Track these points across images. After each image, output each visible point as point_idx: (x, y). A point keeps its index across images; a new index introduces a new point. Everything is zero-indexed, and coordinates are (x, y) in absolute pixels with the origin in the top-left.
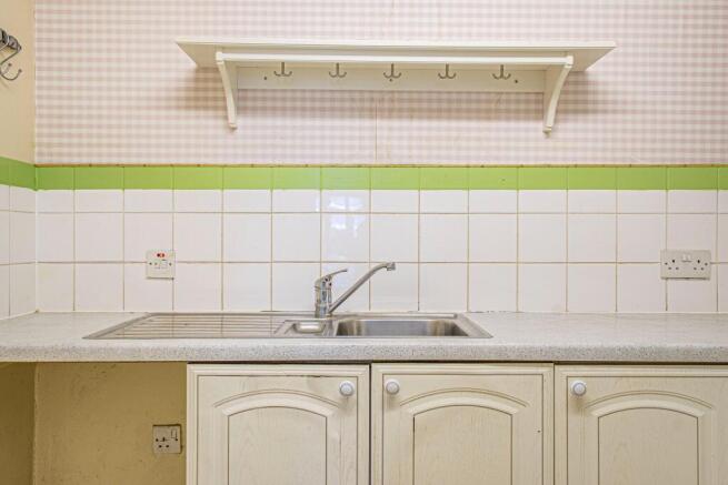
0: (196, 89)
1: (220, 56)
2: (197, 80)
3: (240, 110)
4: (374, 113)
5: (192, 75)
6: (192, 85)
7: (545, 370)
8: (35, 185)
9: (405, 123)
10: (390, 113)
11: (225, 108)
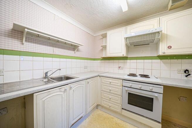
0: (11, 34)
1: (26, 30)
2: (12, 32)
3: (26, 41)
4: (53, 46)
5: (10, 30)
6: (10, 32)
9: (58, 49)
10: (56, 47)
11: (22, 40)
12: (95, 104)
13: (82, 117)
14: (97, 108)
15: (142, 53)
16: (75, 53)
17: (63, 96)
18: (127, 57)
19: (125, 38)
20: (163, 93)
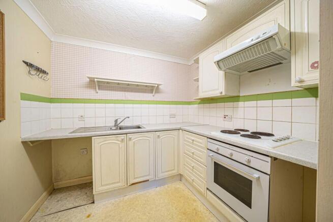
1: (96, 80)
4: (125, 91)
5: (88, 82)
6: (88, 84)
7: (154, 133)
8: (51, 102)
10: (128, 91)
11: (96, 89)
12: (175, 172)
13: (148, 180)
14: (181, 180)
15: (268, 85)
16: (153, 96)
17: (120, 146)
18: (239, 96)
19: (215, 63)
20: (269, 173)
